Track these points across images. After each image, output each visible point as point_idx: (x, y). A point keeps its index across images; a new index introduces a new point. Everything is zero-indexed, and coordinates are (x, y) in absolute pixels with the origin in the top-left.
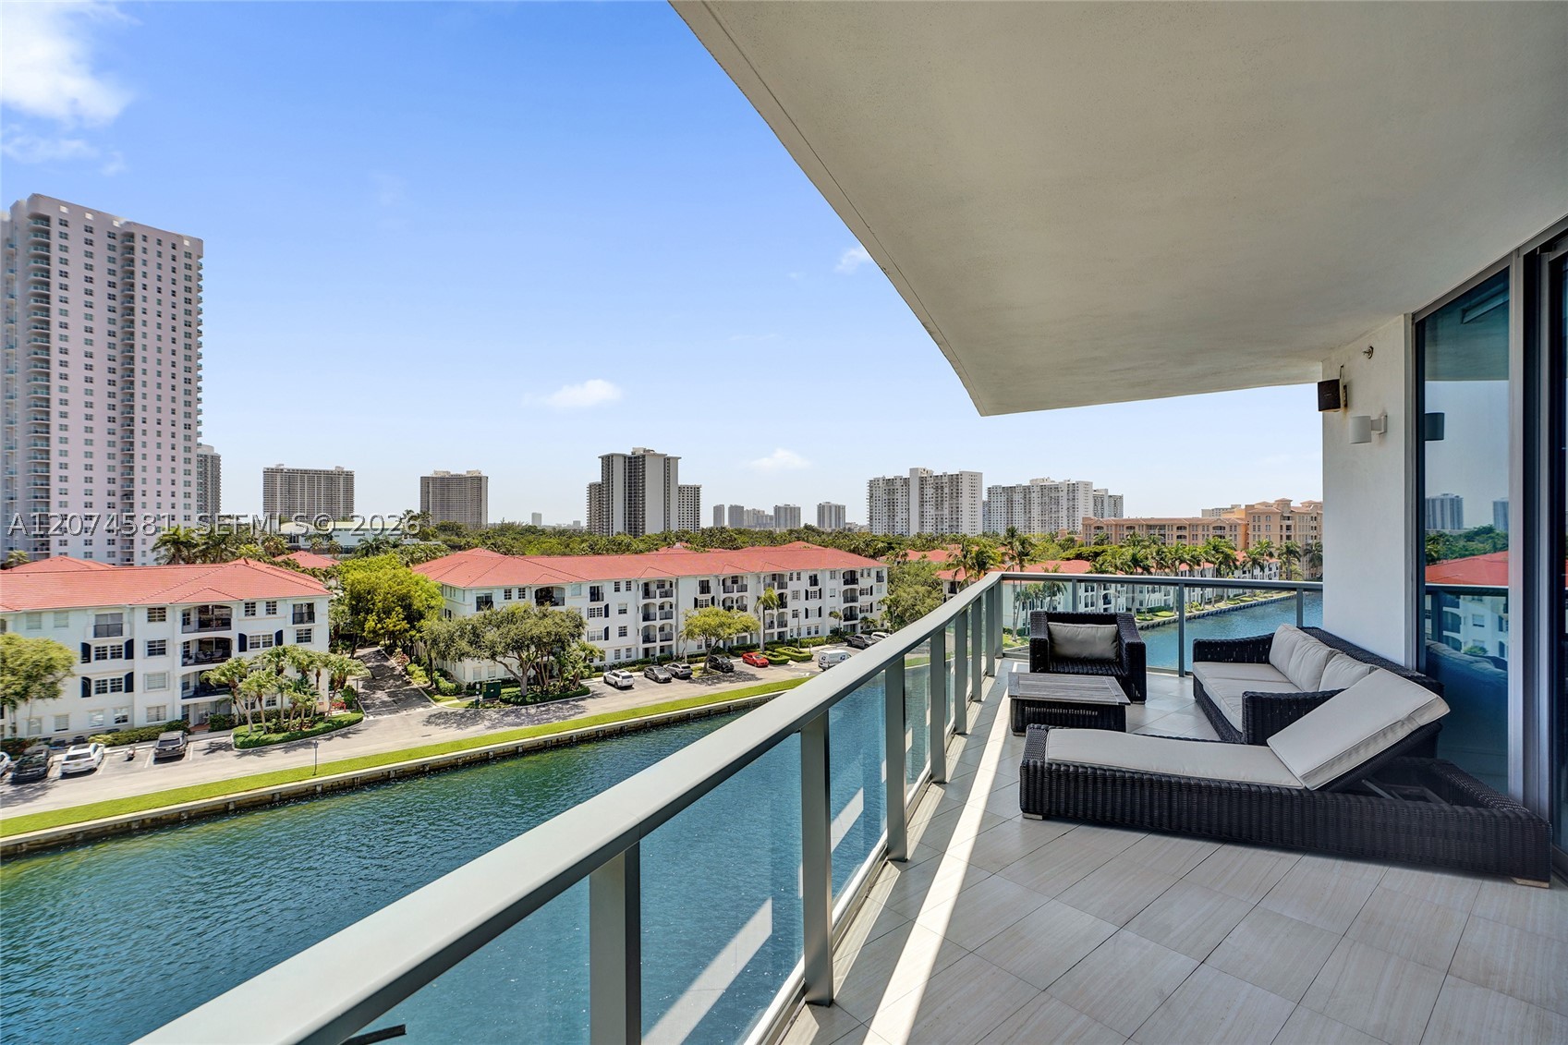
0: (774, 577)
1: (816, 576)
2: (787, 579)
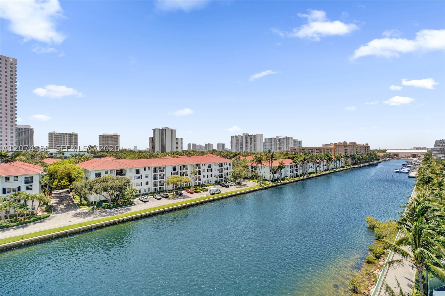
0: (197, 165)
1: (210, 165)
2: (201, 166)
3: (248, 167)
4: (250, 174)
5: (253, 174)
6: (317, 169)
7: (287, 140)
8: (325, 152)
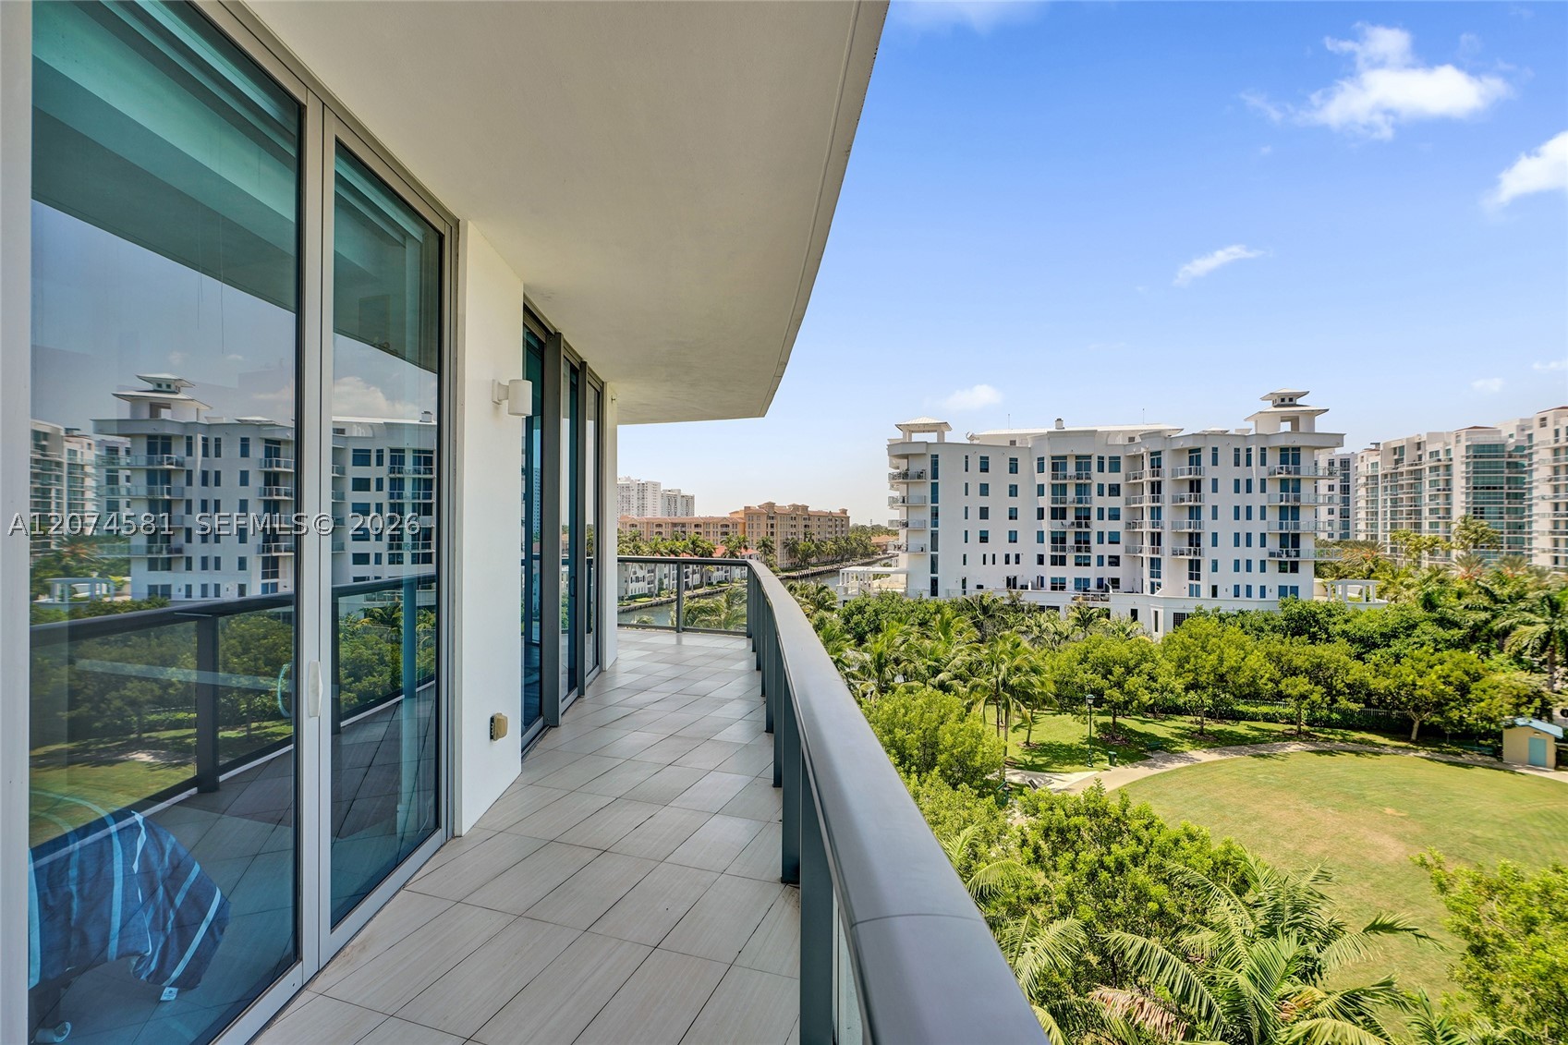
7: (641, 493)
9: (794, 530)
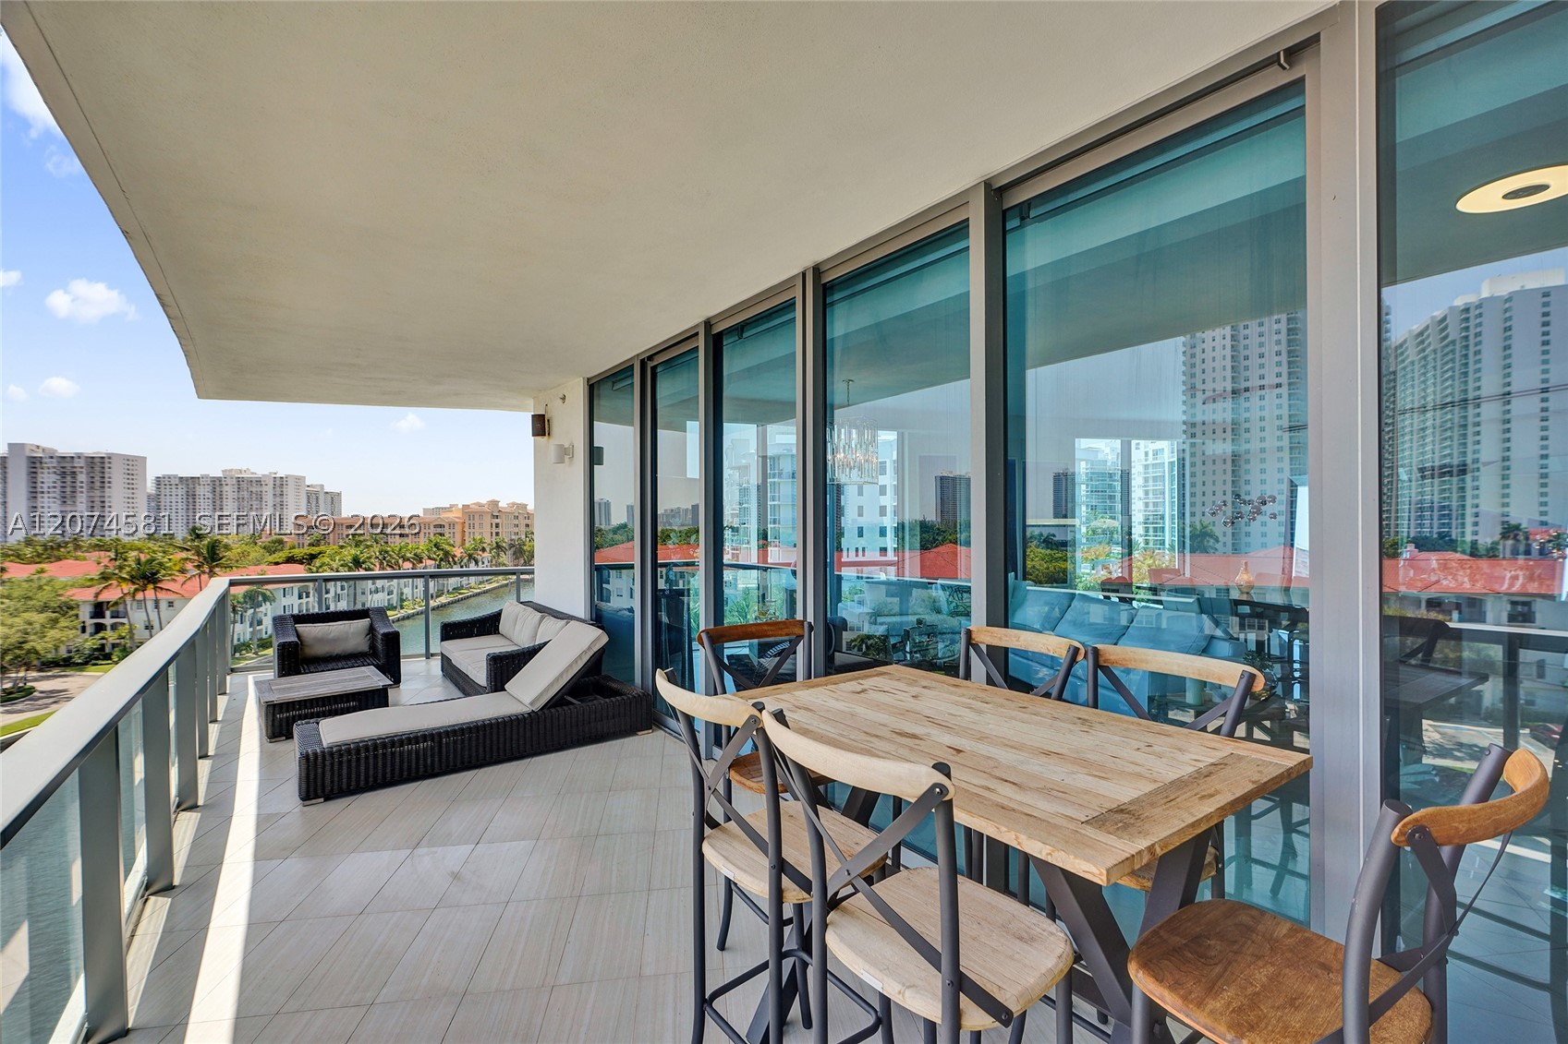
3: (71, 608)
4: (86, 641)
5: (103, 638)
6: (402, 594)
7: (278, 489)
8: (432, 535)
9: (516, 530)
